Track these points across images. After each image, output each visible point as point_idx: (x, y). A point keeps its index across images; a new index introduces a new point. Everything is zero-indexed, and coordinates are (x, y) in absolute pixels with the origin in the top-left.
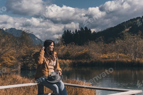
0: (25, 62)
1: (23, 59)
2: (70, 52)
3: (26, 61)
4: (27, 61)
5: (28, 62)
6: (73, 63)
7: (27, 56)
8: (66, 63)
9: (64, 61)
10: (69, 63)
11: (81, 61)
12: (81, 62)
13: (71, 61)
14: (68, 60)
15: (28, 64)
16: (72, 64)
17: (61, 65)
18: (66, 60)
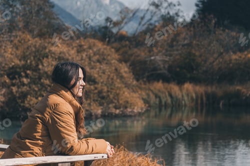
0: (14, 89)
1: (11, 79)
2: (197, 54)
3: (18, 87)
4: (24, 85)
5: (25, 89)
6: (208, 95)
7: (26, 68)
8: (180, 96)
9: (175, 88)
10: (194, 95)
11: (238, 88)
12: (238, 94)
13: (201, 89)
14: (188, 86)
15: (24, 96)
16: (204, 99)
17: (160, 101)
18: (180, 83)
